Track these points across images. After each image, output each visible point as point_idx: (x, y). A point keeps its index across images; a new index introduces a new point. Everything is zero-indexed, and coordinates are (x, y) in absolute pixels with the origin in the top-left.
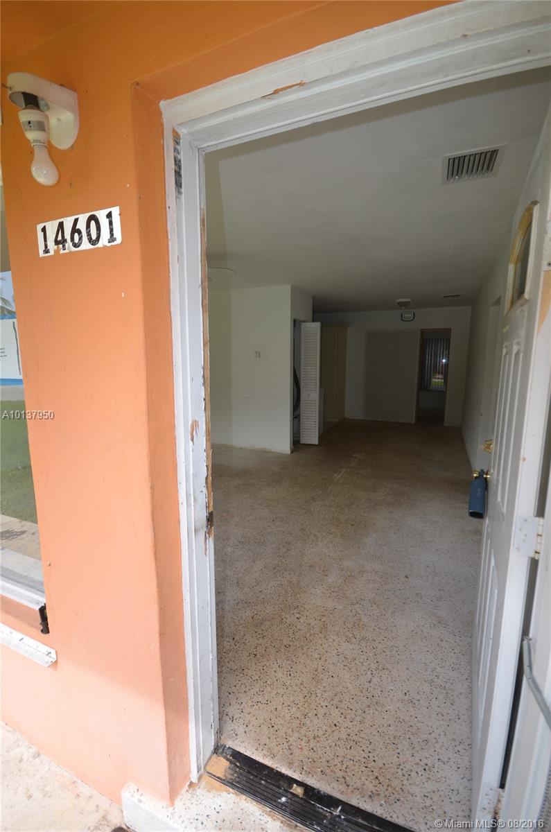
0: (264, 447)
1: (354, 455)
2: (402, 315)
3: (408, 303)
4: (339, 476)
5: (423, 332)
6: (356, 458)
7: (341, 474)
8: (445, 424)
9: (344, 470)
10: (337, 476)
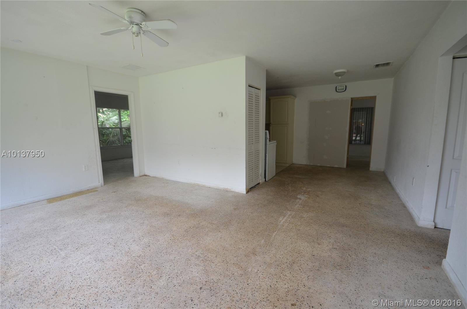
0: (226, 187)
1: (298, 197)
2: (336, 87)
3: (344, 72)
4: (284, 220)
5: (352, 100)
6: (300, 199)
7: (285, 218)
8: (371, 169)
9: (289, 213)
10: (282, 220)
